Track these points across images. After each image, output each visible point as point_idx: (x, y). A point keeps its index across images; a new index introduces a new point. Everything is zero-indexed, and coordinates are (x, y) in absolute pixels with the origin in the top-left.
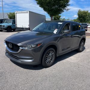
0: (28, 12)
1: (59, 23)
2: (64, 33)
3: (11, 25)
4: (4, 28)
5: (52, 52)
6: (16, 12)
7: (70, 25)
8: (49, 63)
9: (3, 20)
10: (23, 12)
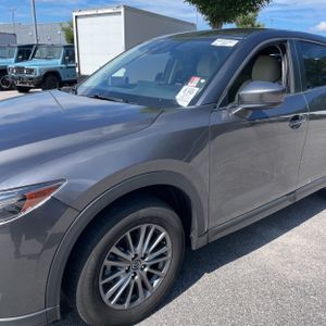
0: (122, 10)
1: (219, 43)
2: (241, 101)
3: (60, 65)
4: (31, 79)
5: (154, 227)
6: (75, 14)
7: (289, 51)
8: (132, 301)
9: (31, 46)
10: (100, 12)
